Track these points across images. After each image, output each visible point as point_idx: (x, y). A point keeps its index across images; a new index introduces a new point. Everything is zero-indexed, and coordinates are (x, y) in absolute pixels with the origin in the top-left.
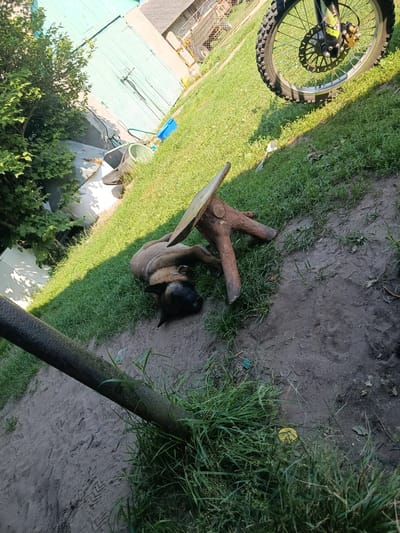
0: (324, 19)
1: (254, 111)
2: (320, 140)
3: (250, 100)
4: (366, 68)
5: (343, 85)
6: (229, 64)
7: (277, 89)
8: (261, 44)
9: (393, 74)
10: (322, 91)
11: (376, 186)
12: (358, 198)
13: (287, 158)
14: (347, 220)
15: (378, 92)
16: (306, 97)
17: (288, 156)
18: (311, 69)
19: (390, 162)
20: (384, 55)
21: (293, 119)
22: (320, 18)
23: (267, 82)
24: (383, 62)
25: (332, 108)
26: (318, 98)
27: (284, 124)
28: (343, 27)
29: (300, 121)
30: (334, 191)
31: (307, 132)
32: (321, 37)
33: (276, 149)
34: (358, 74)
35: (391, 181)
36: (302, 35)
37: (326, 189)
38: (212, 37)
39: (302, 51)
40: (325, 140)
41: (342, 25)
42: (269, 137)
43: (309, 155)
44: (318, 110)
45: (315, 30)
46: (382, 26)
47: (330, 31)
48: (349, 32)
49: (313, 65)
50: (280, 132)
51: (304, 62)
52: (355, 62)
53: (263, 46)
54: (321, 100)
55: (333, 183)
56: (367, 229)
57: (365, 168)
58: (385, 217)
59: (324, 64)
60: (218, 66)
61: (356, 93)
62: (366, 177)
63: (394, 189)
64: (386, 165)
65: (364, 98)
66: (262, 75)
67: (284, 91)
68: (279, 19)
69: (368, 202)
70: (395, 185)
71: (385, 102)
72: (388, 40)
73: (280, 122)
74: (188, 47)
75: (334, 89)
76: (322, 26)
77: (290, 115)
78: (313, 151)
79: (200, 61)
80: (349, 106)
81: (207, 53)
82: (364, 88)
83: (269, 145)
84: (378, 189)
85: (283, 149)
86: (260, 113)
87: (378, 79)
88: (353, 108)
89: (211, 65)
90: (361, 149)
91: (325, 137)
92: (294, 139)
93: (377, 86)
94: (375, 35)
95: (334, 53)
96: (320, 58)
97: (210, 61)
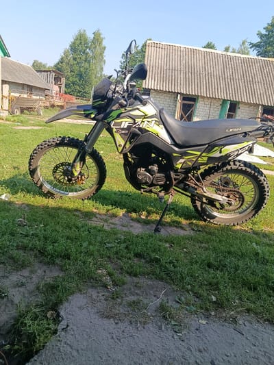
0: (75, 164)
1: (14, 168)
2: (32, 215)
3: (18, 160)
4: (78, 198)
5: (64, 196)
6: (24, 130)
7: (32, 172)
8: (40, 147)
9: (86, 210)
10: (53, 191)
11: (37, 265)
12: (23, 266)
13: (8, 210)
14: (7, 277)
15: (75, 213)
16: (43, 187)
17: (10, 209)
18: (55, 178)
19: (52, 256)
20: (89, 198)
21: (28, 192)
22: (74, 161)
23: (30, 165)
24: (86, 201)
25: (51, 203)
26: (49, 192)
27: (22, 190)
28: (80, 173)
29: (31, 196)
30: (15, 253)
31: (30, 205)
32: (70, 169)
33: (7, 199)
34: (73, 197)
35: (45, 267)
36: (62, 160)
37: (12, 248)
38: (28, 109)
39: (57, 167)
40: (34, 217)
41: (81, 172)
42: (9, 190)
43: (20, 219)
44: (44, 198)
45: (69, 164)
46: (95, 187)
47: (74, 170)
48: (81, 177)
49: (58, 177)
50: (16, 193)
51: (54, 172)
52: (76, 191)
53: (41, 149)
54: (49, 195)
55: (18, 248)
56: (13, 290)
57: (39, 251)
58: (28, 288)
59: (62, 180)
60: (18, 125)
61: (66, 205)
62: (36, 256)
63: (43, 274)
64: (49, 257)
65: (68, 210)
66: (30, 159)
67: (35, 176)
68: (58, 145)
69: (26, 273)
70: (45, 272)
71: (73, 221)
72: (94, 194)
73: (21, 187)
74: (11, 101)
75: (59, 195)
76: (73, 166)
77: (29, 188)
78: (24, 219)
79: (11, 113)
80: (59, 208)
81: (18, 113)
82: (71, 206)
83: (5, 195)
84: (36, 268)
85: (10, 203)
86: (16, 172)
87: (79, 207)
88: (59, 211)
89: (14, 121)
90: (46, 238)
91: (35, 216)
92: (20, 203)
93: (76, 210)
94: (91, 188)
95: (70, 180)
96: (63, 177)
97: (15, 118)
